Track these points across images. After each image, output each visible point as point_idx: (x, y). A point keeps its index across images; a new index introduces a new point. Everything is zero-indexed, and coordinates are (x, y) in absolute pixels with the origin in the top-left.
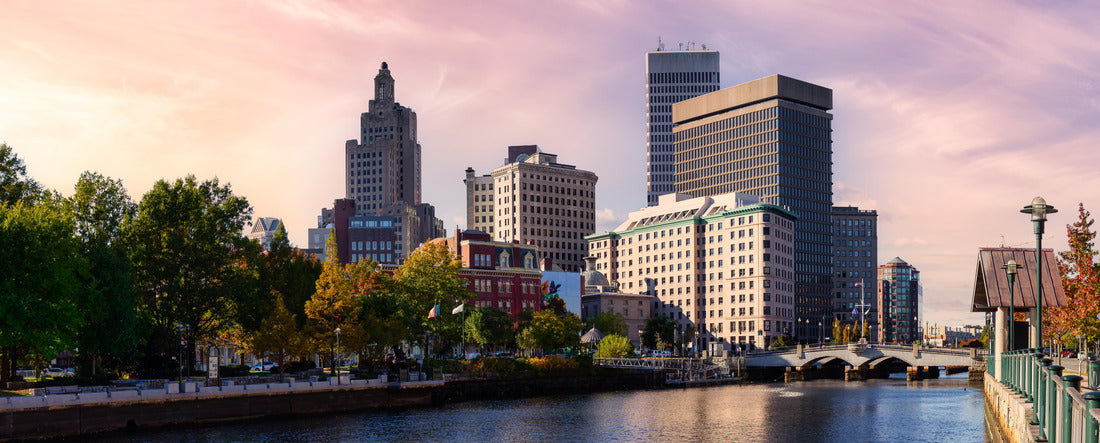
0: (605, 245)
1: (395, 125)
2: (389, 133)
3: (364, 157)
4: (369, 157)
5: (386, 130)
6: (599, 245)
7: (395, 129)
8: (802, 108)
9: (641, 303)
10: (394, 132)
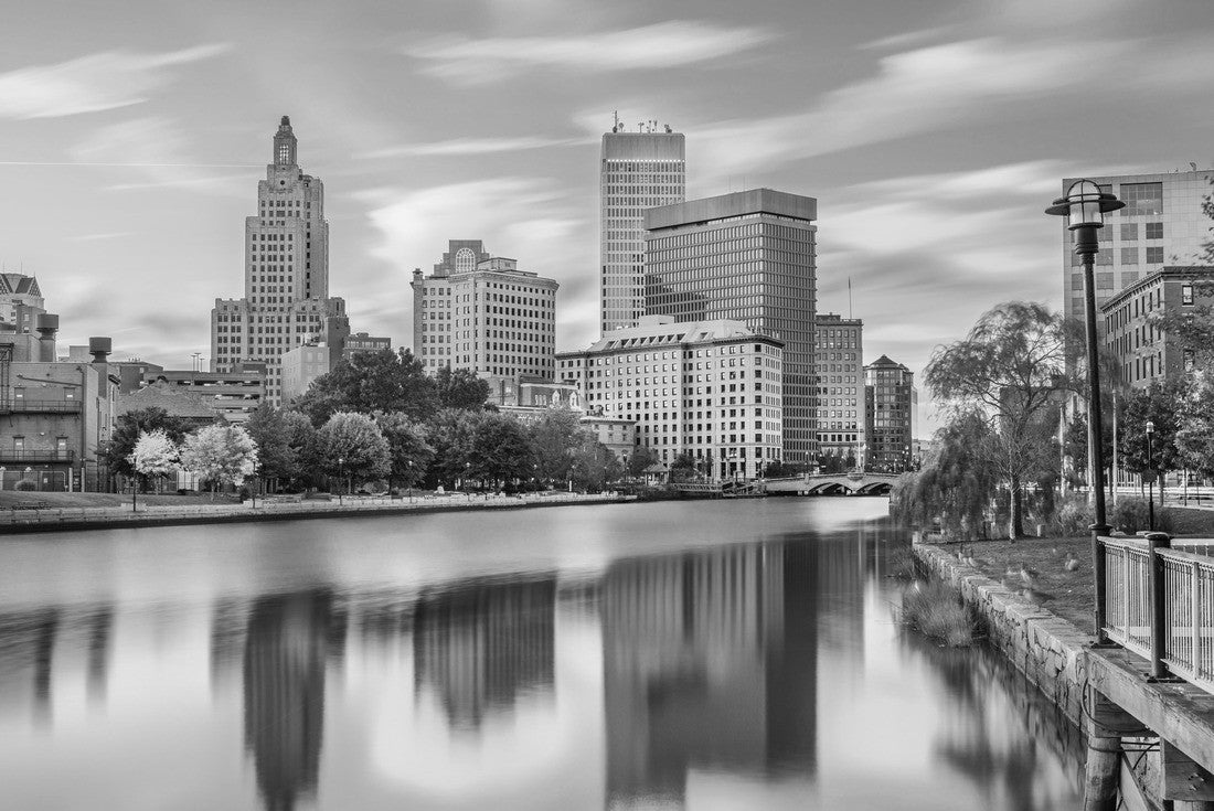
0: (579, 365)
1: (302, 201)
2: (294, 209)
3: (270, 239)
4: (275, 239)
5: (290, 205)
6: (571, 364)
7: (302, 205)
8: (785, 222)
9: (625, 428)
10: (301, 209)
